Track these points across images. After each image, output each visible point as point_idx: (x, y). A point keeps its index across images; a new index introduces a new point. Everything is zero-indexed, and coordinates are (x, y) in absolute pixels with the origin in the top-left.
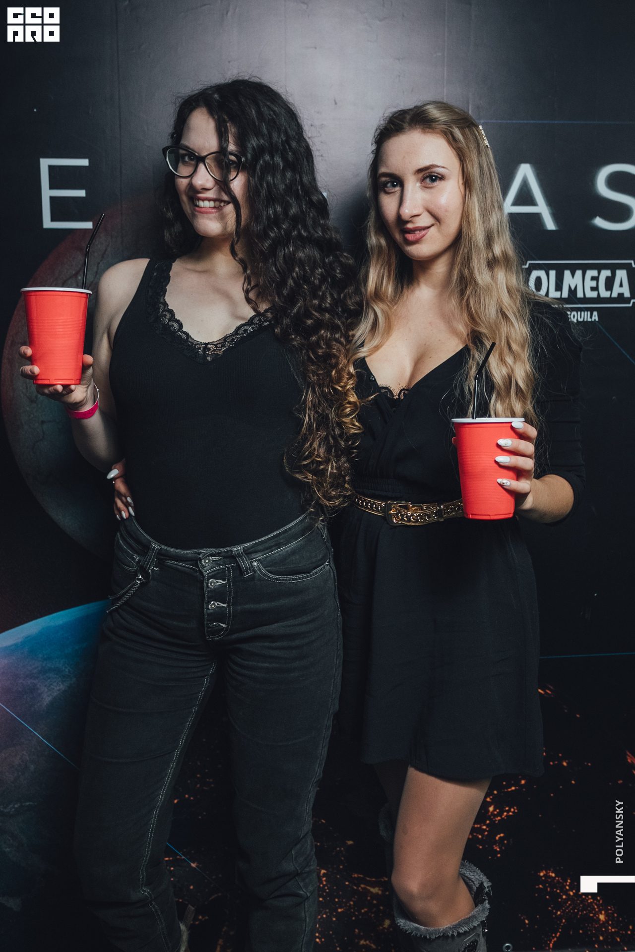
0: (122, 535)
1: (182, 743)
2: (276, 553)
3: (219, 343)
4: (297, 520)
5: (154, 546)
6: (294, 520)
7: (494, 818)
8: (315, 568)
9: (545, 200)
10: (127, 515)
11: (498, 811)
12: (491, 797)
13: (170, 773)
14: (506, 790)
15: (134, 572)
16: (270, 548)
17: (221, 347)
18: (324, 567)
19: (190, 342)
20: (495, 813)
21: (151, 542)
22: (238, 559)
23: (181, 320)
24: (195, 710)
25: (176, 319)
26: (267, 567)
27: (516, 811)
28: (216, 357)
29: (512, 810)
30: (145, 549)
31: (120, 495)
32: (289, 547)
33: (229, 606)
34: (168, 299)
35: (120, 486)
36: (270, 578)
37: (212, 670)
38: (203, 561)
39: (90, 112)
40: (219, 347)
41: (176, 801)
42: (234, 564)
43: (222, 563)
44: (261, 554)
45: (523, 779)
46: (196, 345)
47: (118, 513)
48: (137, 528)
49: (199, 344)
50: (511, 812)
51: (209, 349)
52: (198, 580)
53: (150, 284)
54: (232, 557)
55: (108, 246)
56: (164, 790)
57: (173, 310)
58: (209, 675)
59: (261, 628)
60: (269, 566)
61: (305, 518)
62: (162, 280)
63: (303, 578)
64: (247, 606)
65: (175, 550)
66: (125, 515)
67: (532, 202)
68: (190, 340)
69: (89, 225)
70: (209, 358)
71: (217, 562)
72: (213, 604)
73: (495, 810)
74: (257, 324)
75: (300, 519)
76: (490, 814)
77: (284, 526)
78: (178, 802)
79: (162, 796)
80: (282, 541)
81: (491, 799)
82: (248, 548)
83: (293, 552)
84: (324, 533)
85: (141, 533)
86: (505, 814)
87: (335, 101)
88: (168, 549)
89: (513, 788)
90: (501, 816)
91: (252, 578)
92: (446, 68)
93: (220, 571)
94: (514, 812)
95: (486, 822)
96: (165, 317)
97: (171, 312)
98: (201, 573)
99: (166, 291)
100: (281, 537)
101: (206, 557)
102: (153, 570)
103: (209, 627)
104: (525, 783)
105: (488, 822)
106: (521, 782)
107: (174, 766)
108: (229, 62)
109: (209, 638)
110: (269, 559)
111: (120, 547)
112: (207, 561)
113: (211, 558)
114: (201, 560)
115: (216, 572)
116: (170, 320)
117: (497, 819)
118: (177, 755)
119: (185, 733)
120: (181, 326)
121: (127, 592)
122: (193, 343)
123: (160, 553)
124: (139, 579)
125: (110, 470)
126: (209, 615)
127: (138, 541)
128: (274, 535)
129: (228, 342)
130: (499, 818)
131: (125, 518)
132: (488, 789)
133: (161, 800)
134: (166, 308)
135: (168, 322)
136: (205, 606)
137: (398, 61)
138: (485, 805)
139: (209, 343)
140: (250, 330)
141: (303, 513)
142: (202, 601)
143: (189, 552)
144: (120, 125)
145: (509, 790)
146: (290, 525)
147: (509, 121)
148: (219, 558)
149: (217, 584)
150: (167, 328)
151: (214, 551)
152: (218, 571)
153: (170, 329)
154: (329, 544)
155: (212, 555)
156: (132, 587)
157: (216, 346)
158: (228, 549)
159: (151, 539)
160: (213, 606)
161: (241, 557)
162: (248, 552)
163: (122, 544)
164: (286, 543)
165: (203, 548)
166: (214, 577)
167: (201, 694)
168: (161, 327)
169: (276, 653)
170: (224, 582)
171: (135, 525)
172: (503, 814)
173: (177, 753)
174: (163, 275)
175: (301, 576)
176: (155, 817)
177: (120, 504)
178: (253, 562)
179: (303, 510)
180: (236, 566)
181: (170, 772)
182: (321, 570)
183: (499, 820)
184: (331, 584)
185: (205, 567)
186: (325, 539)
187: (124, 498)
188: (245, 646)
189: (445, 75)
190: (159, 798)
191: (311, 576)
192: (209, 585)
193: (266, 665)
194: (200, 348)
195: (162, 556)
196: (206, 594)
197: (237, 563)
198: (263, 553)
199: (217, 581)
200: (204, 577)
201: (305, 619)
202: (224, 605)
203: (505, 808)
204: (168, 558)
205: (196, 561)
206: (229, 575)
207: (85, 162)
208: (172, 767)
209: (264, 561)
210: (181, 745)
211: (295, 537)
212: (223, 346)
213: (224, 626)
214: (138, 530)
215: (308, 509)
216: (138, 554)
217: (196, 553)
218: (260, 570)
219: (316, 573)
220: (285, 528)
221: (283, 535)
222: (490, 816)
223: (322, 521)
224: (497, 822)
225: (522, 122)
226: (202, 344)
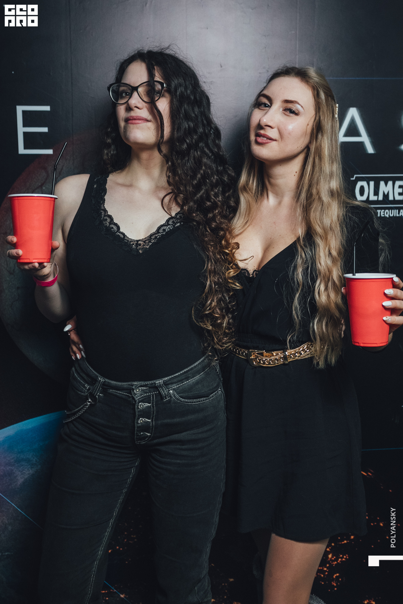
0: (76, 370)
1: (115, 514)
2: (185, 384)
3: (147, 240)
4: (200, 361)
5: (100, 379)
6: (197, 361)
7: (332, 562)
8: (211, 394)
9: (366, 133)
10: (80, 356)
11: (335, 557)
12: (330, 548)
13: (107, 536)
14: (340, 543)
15: (85, 396)
16: (181, 381)
17: (149, 243)
18: (218, 392)
19: (126, 239)
20: (333, 559)
21: (98, 376)
22: (160, 388)
23: (118, 224)
24: (125, 491)
25: (115, 223)
26: (179, 394)
27: (348, 558)
28: (145, 250)
29: (345, 557)
30: (93, 381)
31: (75, 343)
32: (194, 379)
33: (152, 421)
34: (106, 206)
35: (73, 336)
36: (181, 401)
37: (137, 463)
38: (135, 390)
39: (51, 74)
40: (147, 243)
41: (110, 551)
42: (156, 392)
43: (148, 391)
44: (175, 385)
45: (353, 536)
46: (130, 242)
47: (73, 355)
48: (88, 366)
49: (133, 241)
50: (344, 558)
51: (140, 245)
52: (132, 404)
53: (93, 195)
54: (155, 388)
55: (63, 166)
56: (102, 548)
57: (111, 216)
58: (135, 467)
59: (174, 436)
60: (181, 393)
61: (205, 359)
62: (101, 192)
63: (204, 400)
64: (166, 421)
65: (115, 382)
66: (78, 356)
67: (358, 134)
68: (126, 238)
69: (50, 152)
70: (141, 251)
71: (145, 391)
72: (141, 420)
73: (332, 557)
74: (171, 225)
75: (202, 359)
76: (329, 559)
77: (191, 365)
78: (111, 551)
79: (101, 552)
80: (190, 376)
81: (330, 549)
82: (167, 381)
83: (197, 383)
84: (217, 368)
85: (91, 369)
86: (340, 559)
87: (221, 65)
88: (110, 381)
89: (345, 542)
90: (337, 562)
91: (169, 401)
92: (297, 42)
93: (147, 397)
94: (346, 559)
95: (326, 565)
96: (106, 221)
97: (110, 217)
98: (133, 398)
99: (105, 200)
100: (189, 373)
101: (137, 388)
102: (99, 396)
103: (138, 435)
104: (354, 538)
105: (328, 565)
106: (350, 537)
107: (110, 530)
108: (148, 38)
109: (137, 443)
110: (181, 388)
111: (75, 379)
112: (138, 390)
113: (140, 388)
114: (133, 390)
115: (144, 398)
116: (110, 223)
117: (334, 563)
118: (111, 523)
119: (118, 507)
120: (118, 228)
121: (80, 410)
122: (128, 241)
123: (104, 384)
124: (89, 402)
125: (66, 325)
126: (138, 427)
127: (88, 375)
128: (184, 372)
129: (153, 239)
130: (336, 563)
131: (79, 358)
132: (328, 543)
133: (100, 554)
134: (106, 214)
135: (109, 225)
136: (136, 421)
137: (264, 37)
138: (326, 553)
139: (139, 240)
140: (167, 230)
141: (203, 356)
142: (134, 418)
143: (125, 384)
144: (72, 83)
145: (343, 543)
146: (195, 364)
147: (342, 78)
148: (146, 388)
149: (145, 406)
150: (109, 229)
151: (143, 383)
152: (145, 397)
153: (111, 230)
154: (220, 376)
155: (141, 386)
156: (83, 407)
157: (144, 242)
158: (153, 382)
159: (98, 375)
160: (141, 421)
161: (162, 388)
162: (166, 384)
163: (77, 376)
164: (193, 376)
165: (135, 381)
166: (143, 401)
167: (130, 480)
168: (105, 229)
169: (185, 453)
170: (149, 405)
171: (86, 364)
172: (338, 560)
173: (112, 521)
174: (101, 188)
175: (202, 399)
176: (96, 566)
177: (75, 348)
178: (169, 390)
179: (203, 354)
180: (158, 393)
181: (107, 534)
182: (216, 394)
183: (336, 564)
184: (222, 404)
185: (136, 394)
186: (218, 372)
187: (77, 345)
188: (163, 448)
189: (297, 46)
190: (99, 553)
191: (209, 399)
192: (139, 407)
193: (178, 461)
194: (133, 244)
195: (105, 387)
196: (137, 413)
197: (159, 391)
198: (177, 384)
199: (144, 404)
200: (135, 401)
201: (206, 428)
202: (149, 421)
203: (340, 556)
204: (110, 388)
205: (130, 390)
206: (153, 400)
207: (47, 108)
208: (108, 531)
209: (177, 389)
210: (115, 515)
211: (198, 372)
212: (150, 242)
213: (148, 434)
214: (89, 367)
215: (206, 353)
216: (88, 384)
217: (130, 385)
218: (175, 396)
219: (213, 396)
220: (192, 366)
221: (190, 372)
222: (329, 561)
223: (217, 360)
224: (334, 565)
225: (351, 78)
226: (135, 241)
